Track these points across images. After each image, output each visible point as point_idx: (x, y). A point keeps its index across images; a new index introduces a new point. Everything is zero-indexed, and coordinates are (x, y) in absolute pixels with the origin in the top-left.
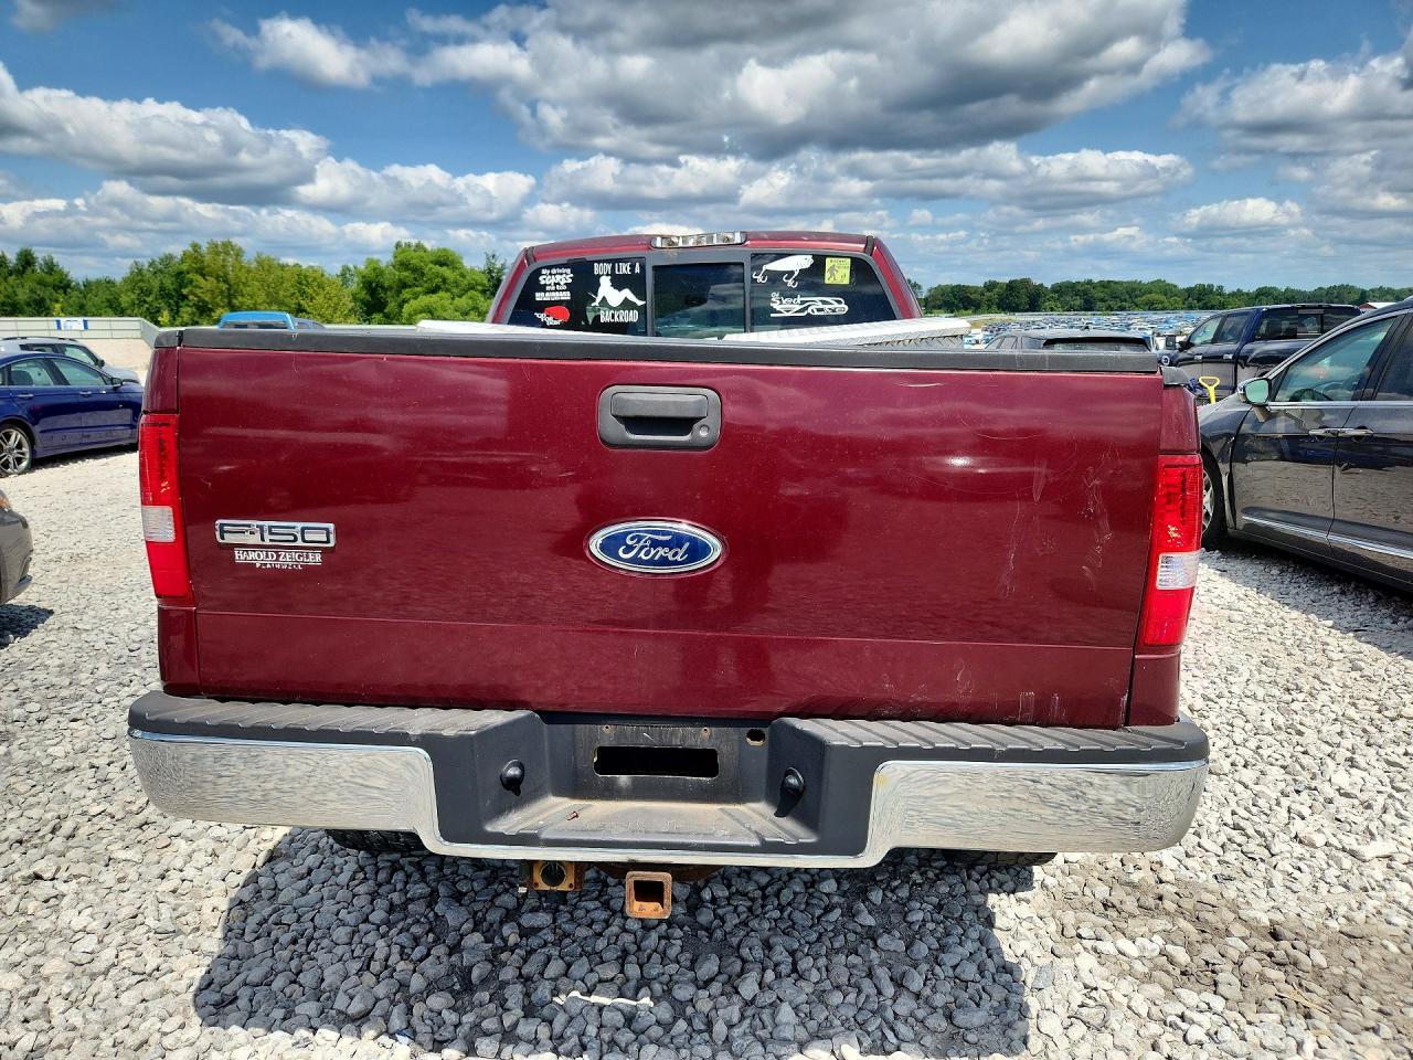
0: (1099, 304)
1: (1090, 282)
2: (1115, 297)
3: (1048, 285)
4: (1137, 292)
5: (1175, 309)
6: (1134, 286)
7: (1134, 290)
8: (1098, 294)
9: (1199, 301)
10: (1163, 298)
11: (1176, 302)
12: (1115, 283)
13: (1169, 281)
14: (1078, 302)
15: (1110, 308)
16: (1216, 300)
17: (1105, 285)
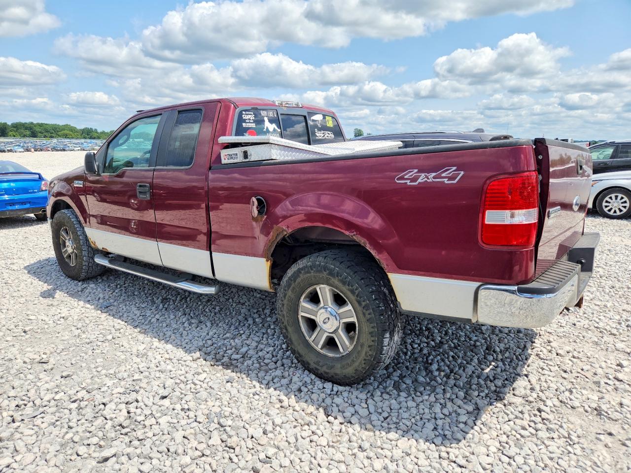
0: (39, 134)
1: (32, 123)
2: (47, 131)
3: (9, 123)
4: (58, 130)
5: (78, 138)
6: (56, 127)
7: (56, 128)
8: (38, 129)
9: (88, 135)
10: (71, 133)
11: (78, 135)
12: (47, 124)
13: (72, 125)
14: (28, 133)
15: (45, 137)
16: (95, 135)
17: (41, 125)
